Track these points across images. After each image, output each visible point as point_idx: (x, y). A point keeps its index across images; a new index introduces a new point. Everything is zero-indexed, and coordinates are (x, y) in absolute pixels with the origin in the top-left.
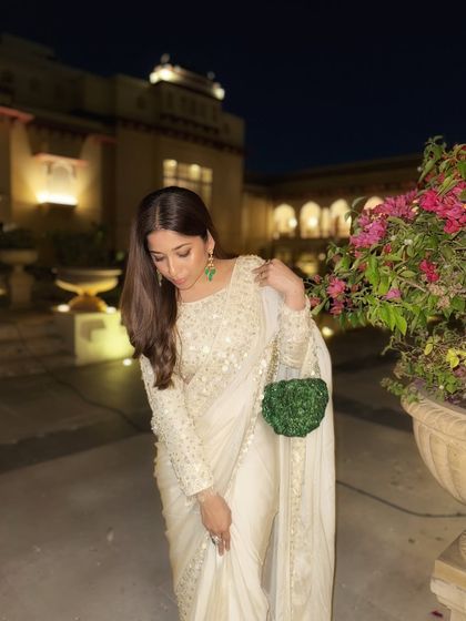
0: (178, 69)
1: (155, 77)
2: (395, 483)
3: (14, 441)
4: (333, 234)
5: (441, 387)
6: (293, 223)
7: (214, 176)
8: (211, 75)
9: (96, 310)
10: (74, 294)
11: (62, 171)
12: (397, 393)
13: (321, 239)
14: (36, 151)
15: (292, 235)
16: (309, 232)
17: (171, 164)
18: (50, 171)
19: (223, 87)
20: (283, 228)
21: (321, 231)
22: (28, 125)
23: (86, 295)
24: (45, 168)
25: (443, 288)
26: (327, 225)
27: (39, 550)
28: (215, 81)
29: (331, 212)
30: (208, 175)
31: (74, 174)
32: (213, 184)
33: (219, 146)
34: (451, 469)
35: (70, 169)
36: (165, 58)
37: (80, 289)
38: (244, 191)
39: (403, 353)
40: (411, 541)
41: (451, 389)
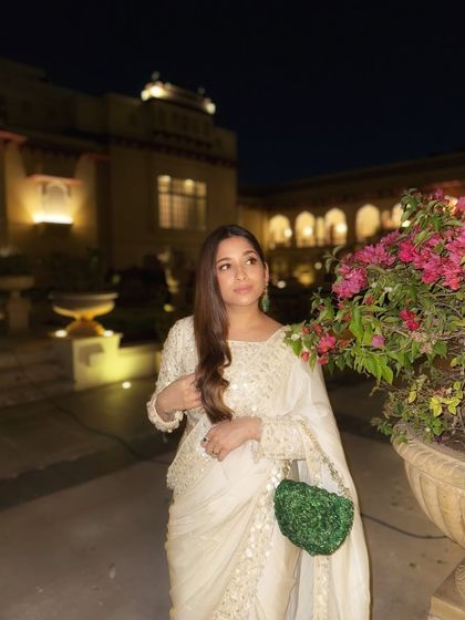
0: (169, 86)
1: (146, 95)
2: (394, 504)
3: (15, 475)
4: (329, 242)
5: (428, 430)
6: (288, 233)
7: (208, 189)
8: (202, 91)
9: (94, 334)
10: (72, 319)
11: (57, 190)
12: (386, 433)
13: (316, 247)
14: (30, 173)
15: (288, 245)
16: (304, 241)
17: (165, 179)
18: (44, 191)
19: (213, 102)
20: (278, 238)
21: (316, 240)
22: (22, 147)
23: (83, 320)
24: (40, 189)
25: (424, 335)
26: (321, 234)
27: (41, 591)
28: (205, 96)
29: (325, 221)
30: (202, 189)
31: (69, 194)
32: (208, 197)
33: (212, 160)
34: (441, 511)
35: (64, 189)
36: (156, 75)
37: (77, 315)
38: (238, 203)
39: (390, 394)
40: (412, 565)
41: (437, 432)
